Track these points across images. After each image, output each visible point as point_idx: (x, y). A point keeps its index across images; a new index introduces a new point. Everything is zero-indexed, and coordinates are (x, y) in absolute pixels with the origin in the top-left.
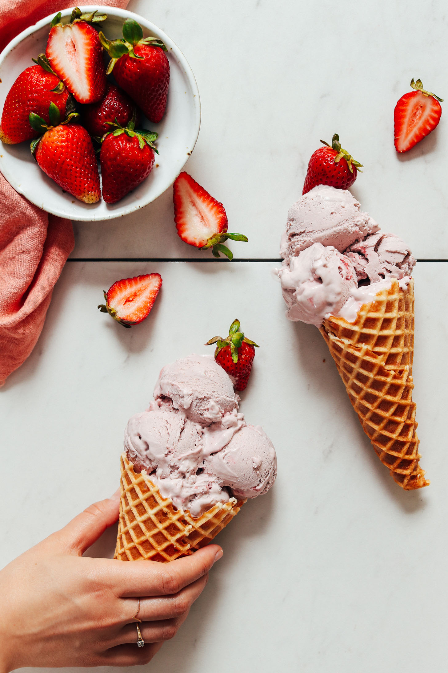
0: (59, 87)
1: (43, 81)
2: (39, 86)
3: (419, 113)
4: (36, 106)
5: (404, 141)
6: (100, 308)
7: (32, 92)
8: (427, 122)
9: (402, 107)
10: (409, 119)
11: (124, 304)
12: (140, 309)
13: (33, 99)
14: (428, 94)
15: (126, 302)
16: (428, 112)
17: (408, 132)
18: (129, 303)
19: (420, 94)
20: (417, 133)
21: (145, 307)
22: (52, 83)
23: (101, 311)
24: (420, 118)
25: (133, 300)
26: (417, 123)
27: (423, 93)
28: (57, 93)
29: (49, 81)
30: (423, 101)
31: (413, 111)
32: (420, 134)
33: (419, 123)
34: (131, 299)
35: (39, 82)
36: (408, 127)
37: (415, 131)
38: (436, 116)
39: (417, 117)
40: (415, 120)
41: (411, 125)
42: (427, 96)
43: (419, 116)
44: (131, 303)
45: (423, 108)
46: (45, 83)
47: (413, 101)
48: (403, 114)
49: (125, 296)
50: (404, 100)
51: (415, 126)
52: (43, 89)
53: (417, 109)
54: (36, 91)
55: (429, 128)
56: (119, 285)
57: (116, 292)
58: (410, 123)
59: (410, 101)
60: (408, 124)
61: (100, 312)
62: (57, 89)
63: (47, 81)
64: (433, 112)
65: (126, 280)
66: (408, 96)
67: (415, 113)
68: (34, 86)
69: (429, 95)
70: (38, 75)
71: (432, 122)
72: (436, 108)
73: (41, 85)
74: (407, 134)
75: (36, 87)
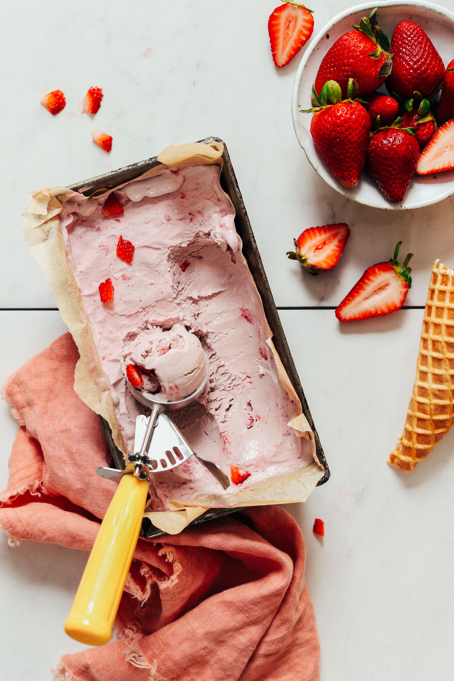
0: (376, 53)
1: (360, 47)
2: (356, 52)
3: (292, 25)
4: (351, 72)
5: (282, 54)
6: (289, 255)
7: (349, 58)
8: (301, 32)
9: (274, 21)
10: (284, 33)
11: (314, 252)
12: (328, 257)
13: (349, 65)
14: (297, 5)
15: (316, 249)
16: (301, 23)
17: (285, 45)
18: (319, 251)
19: (290, 6)
20: (293, 44)
21: (335, 255)
22: (370, 50)
23: (289, 257)
24: (294, 29)
25: (322, 248)
26: (292, 35)
27: (292, 4)
28: (373, 58)
29: (367, 47)
30: (294, 13)
31: (286, 24)
32: (296, 45)
33: (294, 36)
34: (320, 247)
35: (357, 47)
36: (283, 41)
37: (291, 43)
38: (309, 25)
39: (291, 30)
40: (289, 32)
41: (286, 38)
42: (297, 7)
43: (292, 28)
44: (321, 251)
45: (296, 19)
46: (362, 49)
47: (284, 15)
48: (277, 28)
49: (315, 244)
50: (275, 14)
51: (290, 38)
52: (359, 55)
53: (290, 22)
54: (353, 57)
55: (304, 38)
56: (309, 233)
57: (306, 240)
58: (284, 37)
59: (281, 14)
60: (283, 37)
61: (288, 259)
62: (374, 55)
63: (365, 47)
64: (305, 22)
65: (315, 228)
66: (279, 10)
67: (288, 26)
68: (352, 51)
69: (299, 6)
70: (356, 41)
71: (306, 32)
72: (307, 18)
73: (358, 51)
74: (284, 48)
75: (353, 53)
